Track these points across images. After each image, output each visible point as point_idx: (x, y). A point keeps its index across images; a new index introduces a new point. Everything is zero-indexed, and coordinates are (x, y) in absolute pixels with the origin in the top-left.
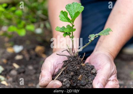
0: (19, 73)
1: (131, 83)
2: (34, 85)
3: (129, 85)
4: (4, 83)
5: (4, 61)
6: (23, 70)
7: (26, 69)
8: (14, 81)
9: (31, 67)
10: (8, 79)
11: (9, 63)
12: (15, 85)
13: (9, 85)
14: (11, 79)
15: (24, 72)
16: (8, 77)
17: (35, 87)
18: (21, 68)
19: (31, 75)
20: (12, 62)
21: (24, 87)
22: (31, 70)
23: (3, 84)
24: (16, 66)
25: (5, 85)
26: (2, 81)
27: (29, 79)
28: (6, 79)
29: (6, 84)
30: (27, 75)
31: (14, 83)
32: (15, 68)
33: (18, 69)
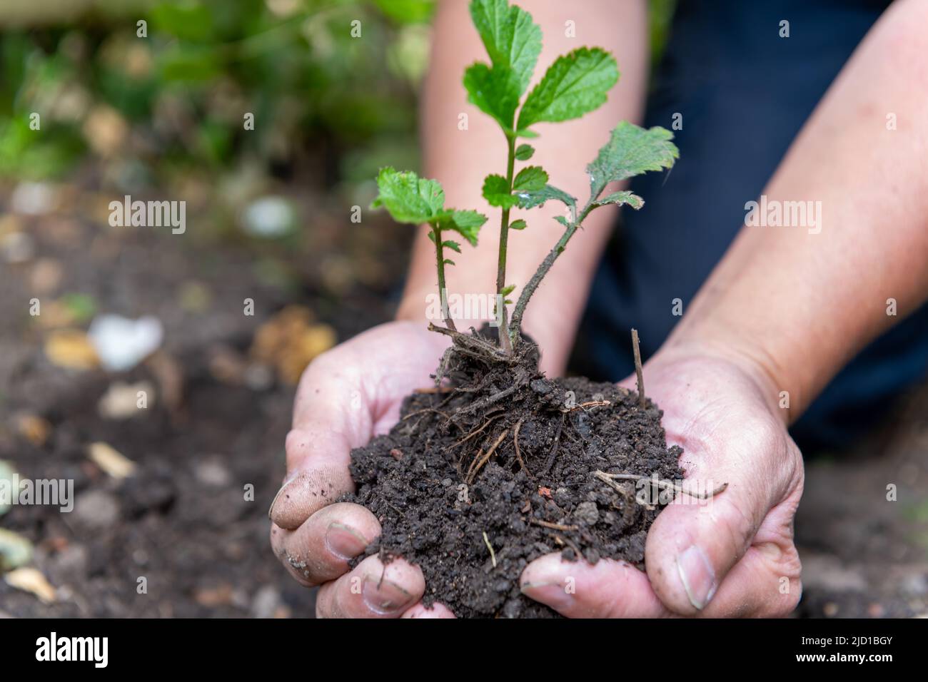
0: (134, 514)
1: (914, 583)
2: (238, 598)
3: (900, 595)
4: (27, 579)
5: (29, 425)
6: (159, 493)
7: (183, 485)
8: (96, 571)
9: (213, 473)
10: (53, 553)
11: (65, 439)
12: (103, 594)
13: (65, 593)
14: (73, 556)
15: (166, 507)
16: (57, 538)
17: (246, 611)
18: (148, 479)
19: (219, 529)
20: (86, 438)
21: (166, 612)
22: (213, 491)
23: (17, 591)
24: (113, 463)
25: (31, 595)
26: (13, 569)
27: (205, 552)
28: (40, 555)
29: (45, 592)
30: (189, 529)
31: (99, 584)
32: (102, 474)
33: (127, 482)
